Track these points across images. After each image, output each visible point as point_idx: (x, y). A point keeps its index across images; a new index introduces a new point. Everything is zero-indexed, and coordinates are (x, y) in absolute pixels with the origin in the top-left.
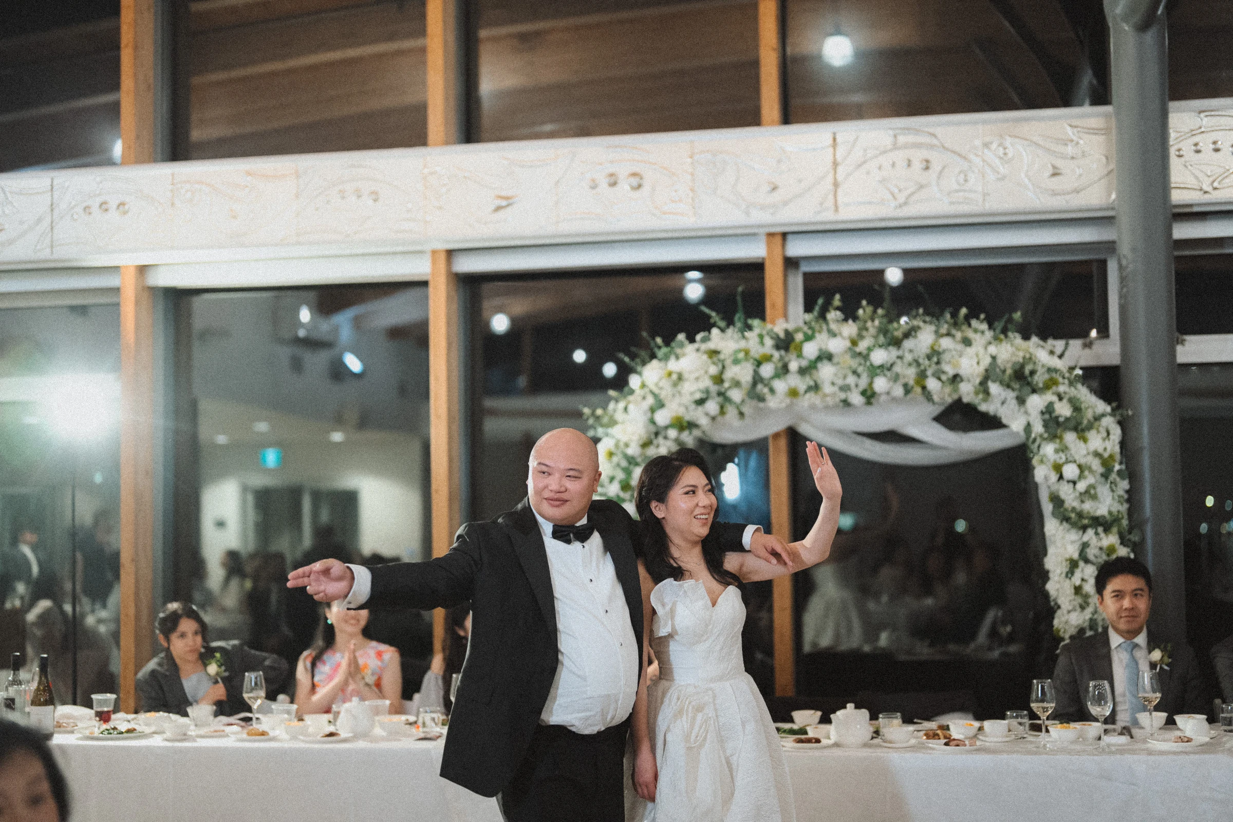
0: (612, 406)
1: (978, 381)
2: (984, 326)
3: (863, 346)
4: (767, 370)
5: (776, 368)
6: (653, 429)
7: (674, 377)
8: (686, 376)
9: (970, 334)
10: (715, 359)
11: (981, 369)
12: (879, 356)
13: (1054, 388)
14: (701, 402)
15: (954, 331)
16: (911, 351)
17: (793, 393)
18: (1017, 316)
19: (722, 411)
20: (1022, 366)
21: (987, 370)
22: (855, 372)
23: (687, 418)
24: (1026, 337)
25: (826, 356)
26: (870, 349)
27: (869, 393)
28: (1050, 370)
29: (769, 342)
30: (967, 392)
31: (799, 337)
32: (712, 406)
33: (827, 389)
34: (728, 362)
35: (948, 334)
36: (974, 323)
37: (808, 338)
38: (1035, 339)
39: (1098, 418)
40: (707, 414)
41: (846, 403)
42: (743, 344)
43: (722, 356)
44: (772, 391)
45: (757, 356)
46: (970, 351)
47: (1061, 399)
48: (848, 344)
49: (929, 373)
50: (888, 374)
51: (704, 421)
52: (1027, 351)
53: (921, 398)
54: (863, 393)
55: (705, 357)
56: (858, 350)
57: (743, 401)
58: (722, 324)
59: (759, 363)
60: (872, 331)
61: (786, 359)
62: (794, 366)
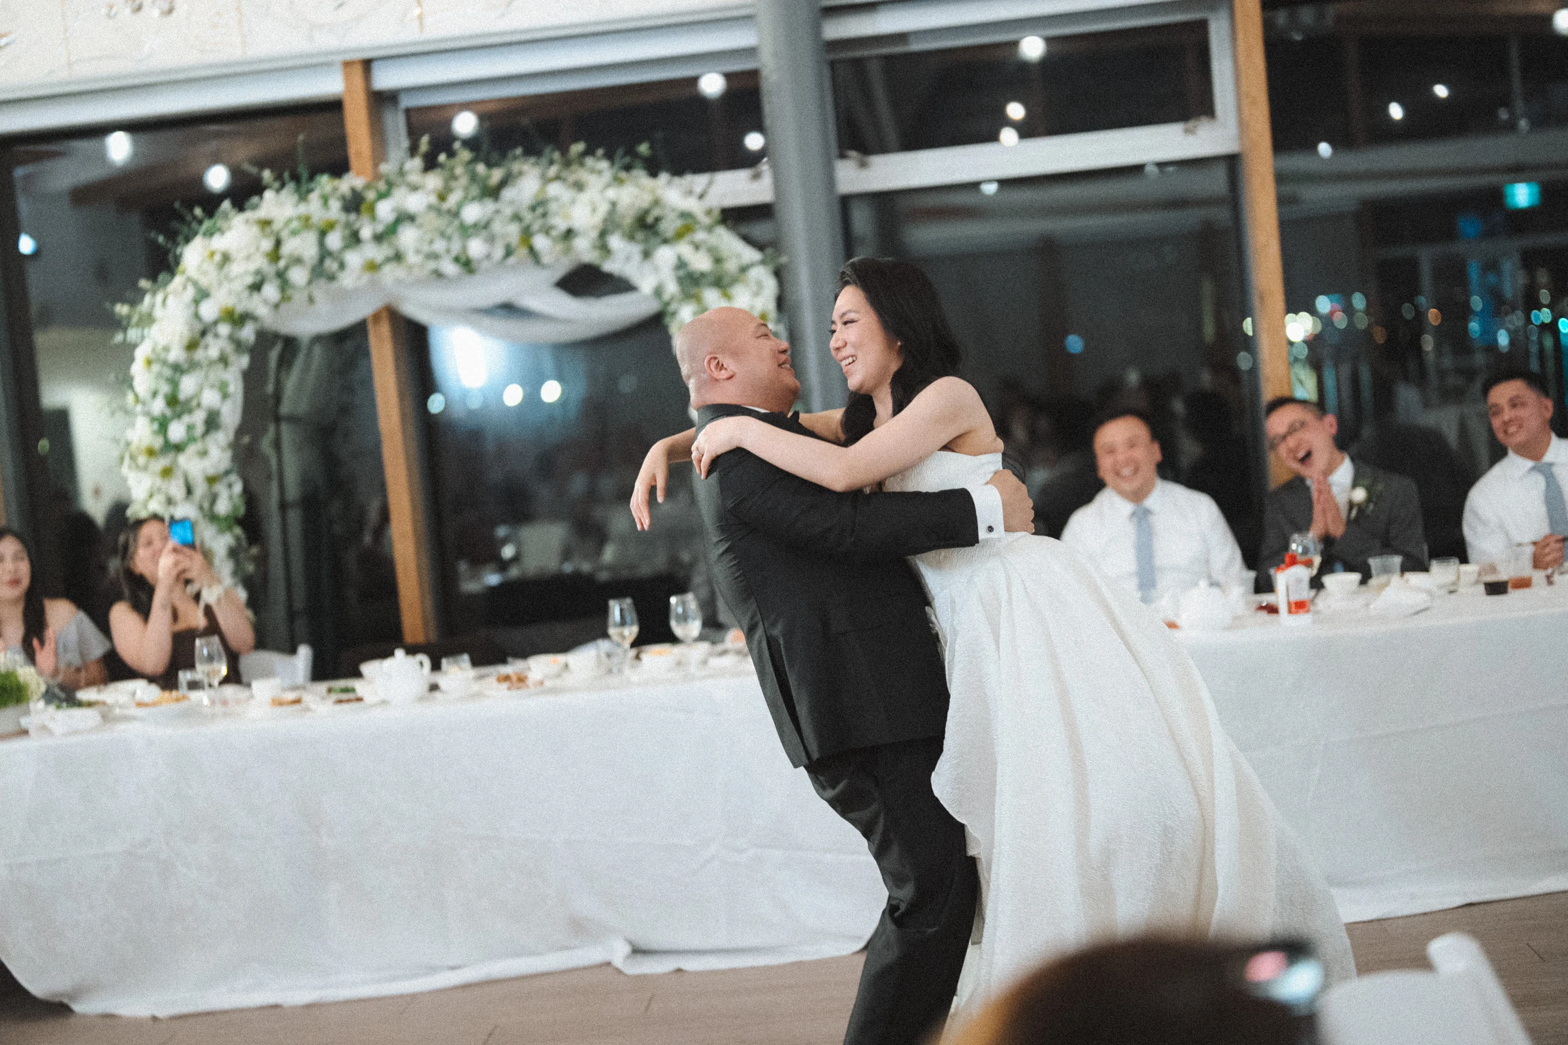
0: (147, 299)
1: (594, 234)
2: (604, 165)
3: (453, 199)
4: (334, 240)
5: (344, 238)
6: (198, 327)
7: (218, 258)
8: (234, 254)
9: (582, 175)
10: (268, 230)
11: (598, 219)
12: (473, 213)
13: (687, 238)
14: (256, 287)
15: (564, 174)
16: (512, 202)
17: (372, 267)
18: (644, 148)
19: (285, 298)
20: (647, 212)
21: (605, 221)
22: (443, 234)
23: (240, 309)
24: (654, 174)
25: (404, 218)
26: (460, 205)
27: (463, 259)
28: (685, 215)
29: (335, 205)
30: (584, 250)
31: (370, 195)
32: (271, 291)
33: (412, 258)
34: (284, 234)
35: (558, 178)
36: (589, 161)
37: (382, 196)
38: (664, 177)
39: (744, 269)
40: (265, 302)
41: (438, 275)
42: (303, 209)
43: (276, 226)
44: (342, 266)
45: (322, 224)
46: (584, 197)
47: (697, 247)
48: (433, 199)
49: (536, 227)
50: (484, 232)
51: (262, 311)
52: (653, 192)
53: (529, 261)
54: (457, 260)
55: (255, 230)
56: (446, 206)
57: (310, 282)
58: (277, 185)
59: (323, 234)
60: (464, 181)
61: (356, 226)
62: (366, 233)
